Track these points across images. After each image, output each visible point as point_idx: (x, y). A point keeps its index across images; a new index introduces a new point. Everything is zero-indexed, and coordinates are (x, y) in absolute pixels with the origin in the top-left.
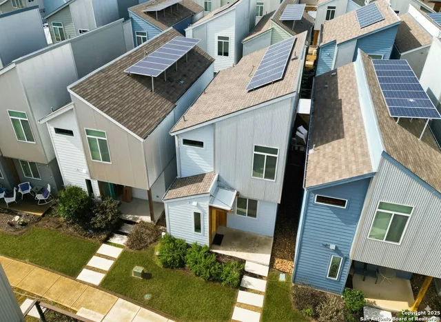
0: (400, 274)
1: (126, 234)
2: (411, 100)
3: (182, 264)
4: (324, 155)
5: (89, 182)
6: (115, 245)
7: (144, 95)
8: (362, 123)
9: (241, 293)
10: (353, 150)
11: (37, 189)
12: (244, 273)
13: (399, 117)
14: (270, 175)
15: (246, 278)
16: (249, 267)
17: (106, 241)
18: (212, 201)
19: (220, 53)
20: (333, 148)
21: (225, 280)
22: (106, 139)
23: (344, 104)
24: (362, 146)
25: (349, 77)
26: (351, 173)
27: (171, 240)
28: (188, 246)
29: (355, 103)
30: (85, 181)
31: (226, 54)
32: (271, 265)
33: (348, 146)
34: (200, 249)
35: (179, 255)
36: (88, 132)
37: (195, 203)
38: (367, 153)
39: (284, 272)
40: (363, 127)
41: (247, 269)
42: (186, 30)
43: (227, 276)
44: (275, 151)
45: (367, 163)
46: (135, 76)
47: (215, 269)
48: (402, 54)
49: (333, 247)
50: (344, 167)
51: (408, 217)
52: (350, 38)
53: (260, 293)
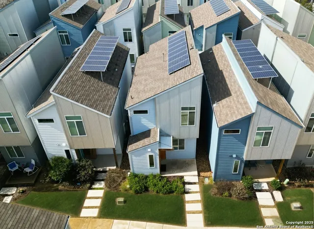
0: (267, 162)
1: (103, 180)
2: (261, 67)
3: (146, 189)
4: (223, 106)
5: (67, 152)
6: (97, 189)
7: (98, 85)
8: (238, 84)
9: (186, 196)
10: (238, 102)
11: (23, 165)
12: (184, 183)
13: (257, 78)
14: (192, 122)
15: (187, 186)
16: (187, 179)
17: (90, 188)
18: (160, 146)
19: (126, 40)
20: (227, 101)
21: (176, 190)
22: (82, 120)
23: (224, 73)
24: (243, 98)
25: (221, 53)
26: (241, 115)
27: (135, 176)
28: (147, 177)
29: (231, 72)
30: (64, 151)
31: (131, 40)
32: (199, 175)
33: (235, 99)
34: (155, 176)
35: (142, 184)
36: (67, 118)
37: (149, 150)
38: (247, 102)
39: (206, 177)
40: (239, 87)
41: (186, 181)
42: (96, 25)
43: (176, 188)
44: (194, 108)
45: (248, 108)
46: (87, 73)
47: (168, 186)
48: (243, 31)
49: (234, 156)
50: (236, 112)
51: (271, 132)
52: (213, 24)
53: (197, 192)
